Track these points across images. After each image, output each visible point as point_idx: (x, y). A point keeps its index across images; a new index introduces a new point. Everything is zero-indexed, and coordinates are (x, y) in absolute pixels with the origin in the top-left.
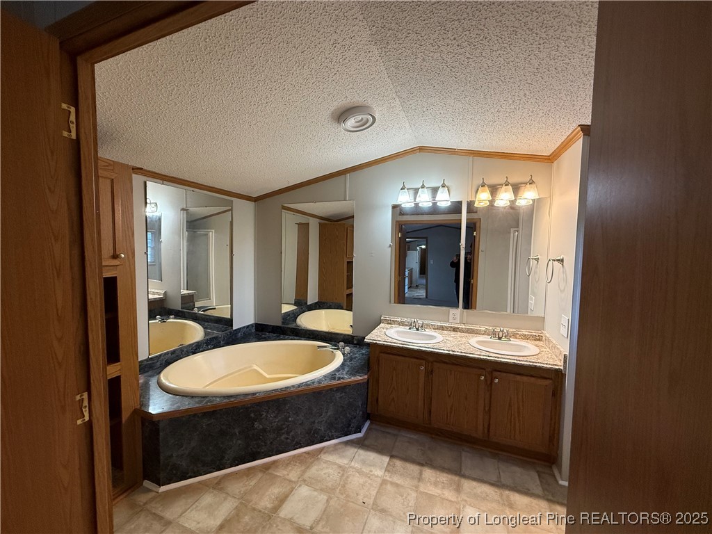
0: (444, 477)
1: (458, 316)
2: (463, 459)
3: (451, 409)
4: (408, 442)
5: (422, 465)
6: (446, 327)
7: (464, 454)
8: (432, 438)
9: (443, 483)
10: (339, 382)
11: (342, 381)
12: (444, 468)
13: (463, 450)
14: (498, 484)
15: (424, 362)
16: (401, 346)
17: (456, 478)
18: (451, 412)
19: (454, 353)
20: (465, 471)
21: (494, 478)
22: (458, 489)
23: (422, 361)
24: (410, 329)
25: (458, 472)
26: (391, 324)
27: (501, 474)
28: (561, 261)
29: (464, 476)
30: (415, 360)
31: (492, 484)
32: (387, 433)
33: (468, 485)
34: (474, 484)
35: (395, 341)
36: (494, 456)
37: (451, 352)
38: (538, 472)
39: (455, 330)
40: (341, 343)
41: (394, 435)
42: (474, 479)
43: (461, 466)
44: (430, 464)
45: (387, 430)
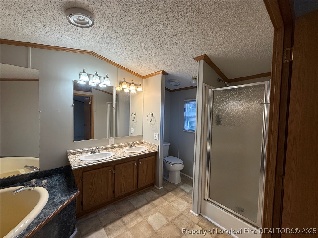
0: (132, 215)
1: (113, 141)
2: (132, 203)
3: (124, 184)
4: (106, 213)
5: (120, 218)
6: (109, 148)
7: (130, 201)
8: (114, 204)
9: (134, 217)
10: (63, 205)
11: (65, 203)
12: (129, 212)
13: (129, 200)
14: (148, 202)
15: (110, 167)
16: (99, 163)
17: (136, 212)
18: (123, 185)
19: (126, 157)
20: (136, 206)
21: (145, 202)
22: (140, 215)
23: (109, 167)
24: (91, 153)
25: (134, 209)
26: (75, 154)
27: (146, 198)
28: (152, 114)
29: (137, 209)
30: (106, 168)
31: (147, 204)
32: (90, 218)
33: (141, 210)
34: (142, 208)
35: (93, 162)
36: (139, 194)
37: (124, 158)
38: (152, 190)
39: (112, 148)
40: (32, 180)
41: (96, 216)
42: (141, 207)
43: (134, 206)
44: (123, 215)
45: (90, 217)
